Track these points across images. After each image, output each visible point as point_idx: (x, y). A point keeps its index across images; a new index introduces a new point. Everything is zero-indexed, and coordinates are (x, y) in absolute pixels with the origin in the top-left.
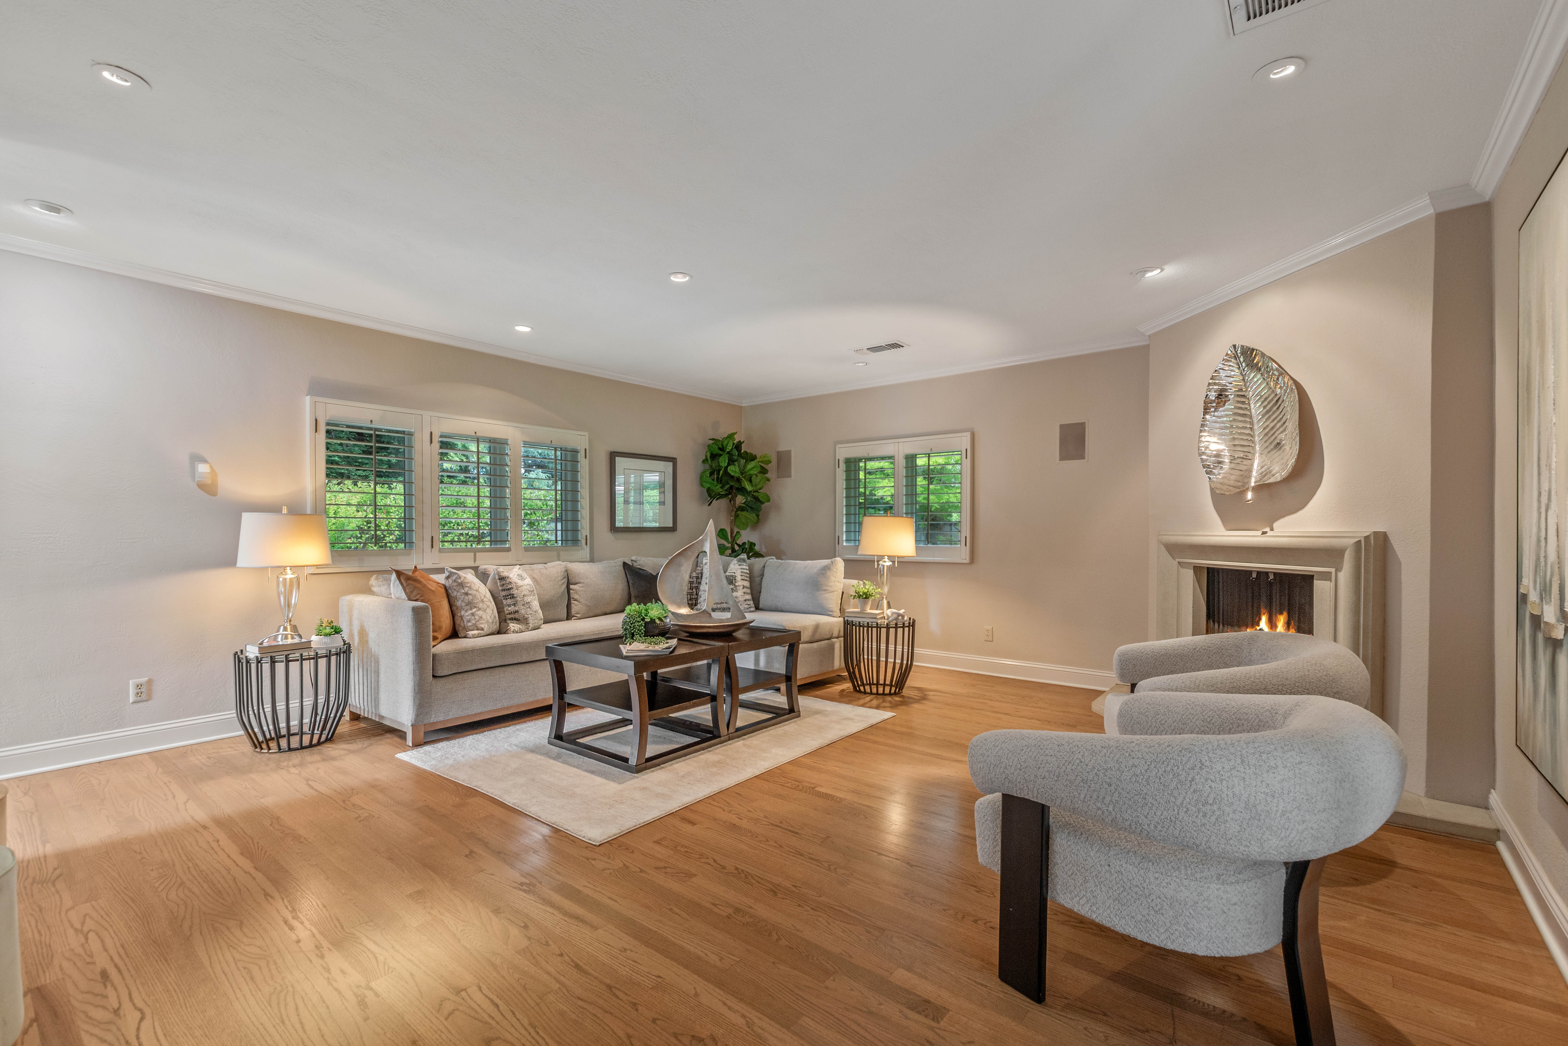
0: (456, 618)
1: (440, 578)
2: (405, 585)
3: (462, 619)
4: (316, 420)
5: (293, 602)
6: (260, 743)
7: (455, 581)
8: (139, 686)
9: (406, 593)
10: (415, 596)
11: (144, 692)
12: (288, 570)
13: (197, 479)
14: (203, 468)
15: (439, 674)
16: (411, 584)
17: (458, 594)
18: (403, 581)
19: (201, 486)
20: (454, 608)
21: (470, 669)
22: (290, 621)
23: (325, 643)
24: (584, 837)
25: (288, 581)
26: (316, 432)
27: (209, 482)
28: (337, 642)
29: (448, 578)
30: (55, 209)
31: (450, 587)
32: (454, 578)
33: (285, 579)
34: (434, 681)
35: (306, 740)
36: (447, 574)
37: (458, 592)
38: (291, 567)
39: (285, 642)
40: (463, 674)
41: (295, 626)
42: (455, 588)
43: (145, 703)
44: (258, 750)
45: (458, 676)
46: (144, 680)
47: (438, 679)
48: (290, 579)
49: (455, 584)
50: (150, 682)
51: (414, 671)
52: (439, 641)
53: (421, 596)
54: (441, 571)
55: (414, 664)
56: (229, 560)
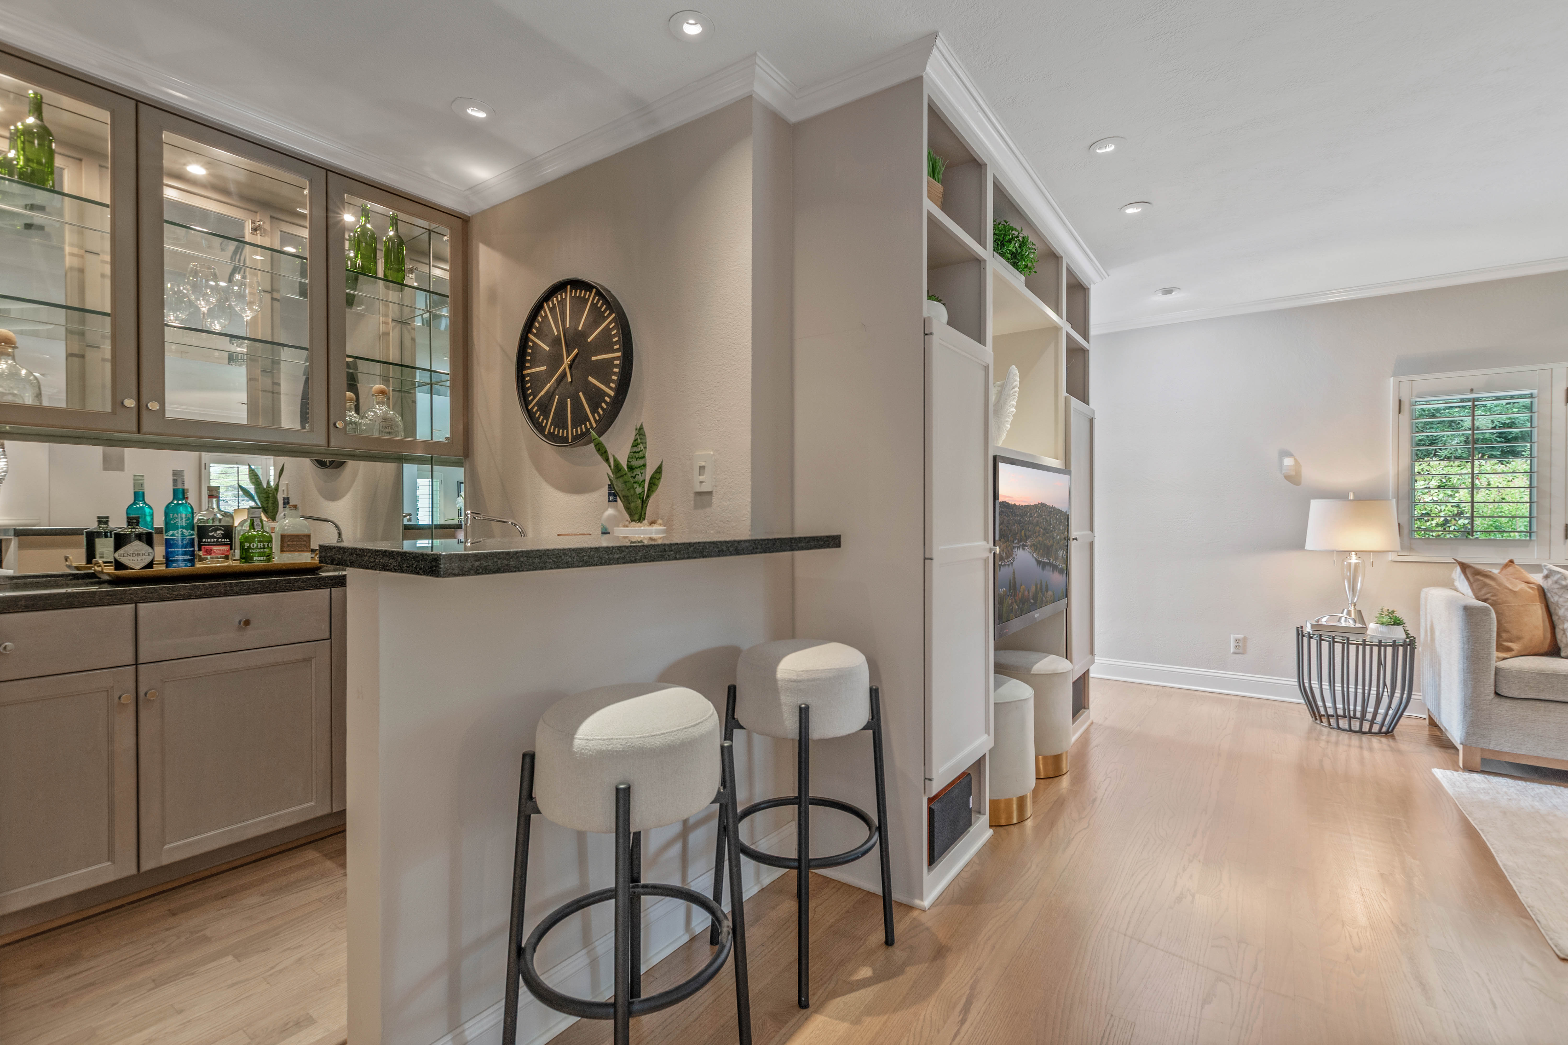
0: (1557, 630)
1: (1537, 578)
2: (1472, 580)
3: (1564, 633)
4: (1400, 401)
5: (1359, 587)
6: (1320, 716)
7: (1556, 582)
8: (1237, 641)
9: (1473, 590)
10: (1485, 594)
11: (1241, 647)
12: (1353, 555)
13: (1283, 472)
14: (1288, 462)
15: (1504, 692)
16: (1479, 580)
17: (1561, 600)
18: (1469, 575)
19: (1288, 478)
20: (1555, 618)
21: (1547, 698)
22: (1355, 605)
23: (1382, 632)
24: (1551, 939)
25: (1353, 566)
26: (1400, 413)
27: (1293, 473)
28: (1398, 634)
29: (1546, 577)
30: (1168, 291)
31: (1548, 589)
32: (1555, 578)
33: (1350, 564)
34: (1497, 700)
35: (1366, 727)
36: (1545, 572)
37: (1560, 596)
38: (1357, 552)
39: (1347, 625)
40: (1547, 704)
41: (1360, 611)
42: (1556, 591)
43: (1241, 655)
44: (1318, 722)
45: (1538, 704)
46: (1241, 636)
47: (1503, 700)
48: (1356, 564)
49: (1556, 586)
50: (1245, 639)
51: (1465, 680)
52: (1513, 653)
53: (1492, 596)
54: (1537, 568)
55: (1464, 672)
56: (1298, 543)
